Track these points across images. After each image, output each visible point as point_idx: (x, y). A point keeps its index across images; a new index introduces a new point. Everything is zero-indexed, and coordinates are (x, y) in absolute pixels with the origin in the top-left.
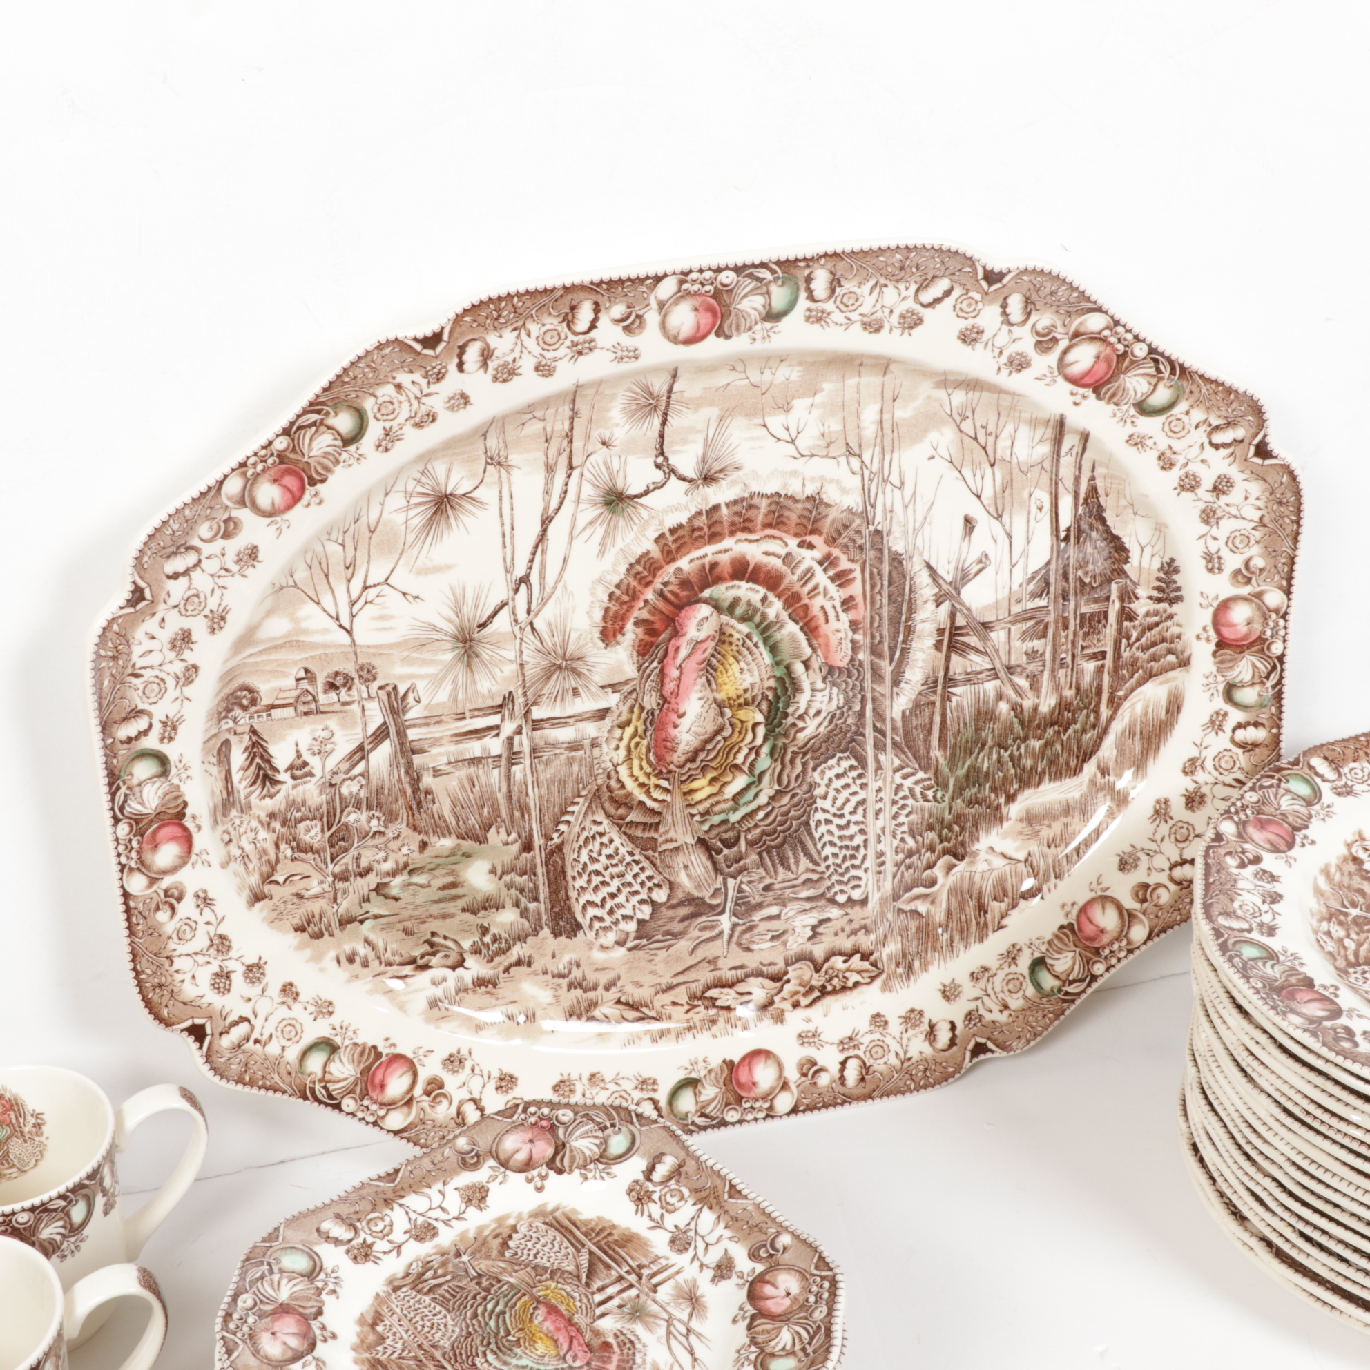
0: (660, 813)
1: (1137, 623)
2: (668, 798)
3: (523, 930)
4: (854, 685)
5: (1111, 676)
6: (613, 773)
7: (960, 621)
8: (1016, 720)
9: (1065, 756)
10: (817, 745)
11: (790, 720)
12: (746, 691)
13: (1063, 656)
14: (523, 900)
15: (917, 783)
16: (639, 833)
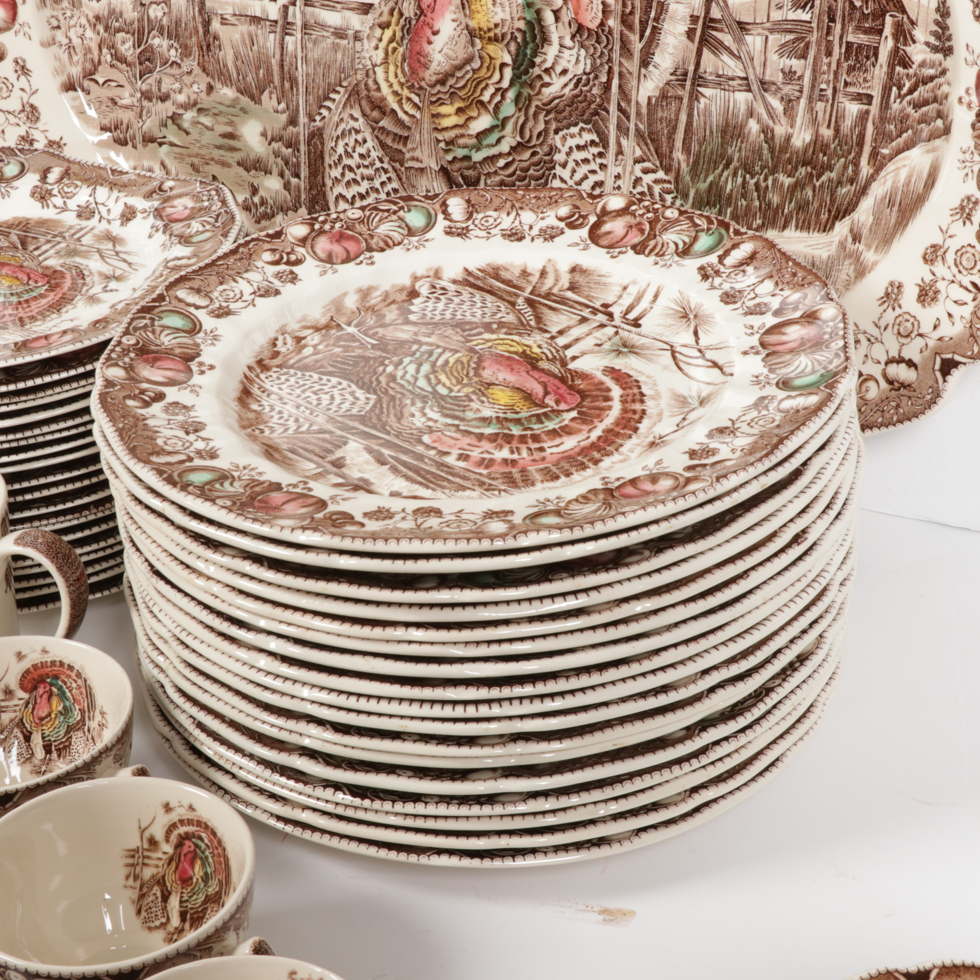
0: (409, 128)
1: (911, 71)
2: (418, 115)
3: (285, 201)
4: (602, 53)
5: (876, 128)
6: (371, 72)
7: (716, 13)
8: (765, 145)
9: (816, 204)
10: (561, 106)
11: (536, 71)
12: (496, 25)
13: (823, 86)
14: (287, 173)
15: (656, 181)
16: (389, 141)
